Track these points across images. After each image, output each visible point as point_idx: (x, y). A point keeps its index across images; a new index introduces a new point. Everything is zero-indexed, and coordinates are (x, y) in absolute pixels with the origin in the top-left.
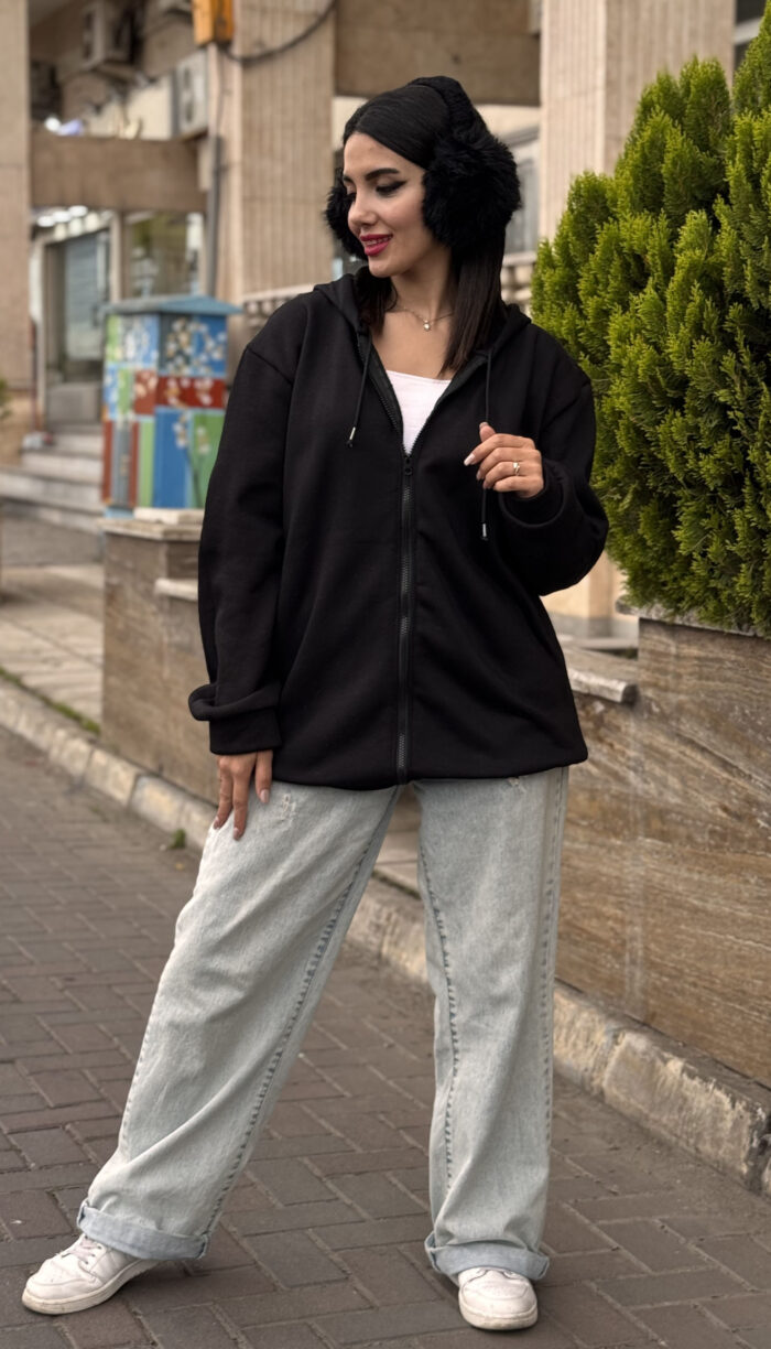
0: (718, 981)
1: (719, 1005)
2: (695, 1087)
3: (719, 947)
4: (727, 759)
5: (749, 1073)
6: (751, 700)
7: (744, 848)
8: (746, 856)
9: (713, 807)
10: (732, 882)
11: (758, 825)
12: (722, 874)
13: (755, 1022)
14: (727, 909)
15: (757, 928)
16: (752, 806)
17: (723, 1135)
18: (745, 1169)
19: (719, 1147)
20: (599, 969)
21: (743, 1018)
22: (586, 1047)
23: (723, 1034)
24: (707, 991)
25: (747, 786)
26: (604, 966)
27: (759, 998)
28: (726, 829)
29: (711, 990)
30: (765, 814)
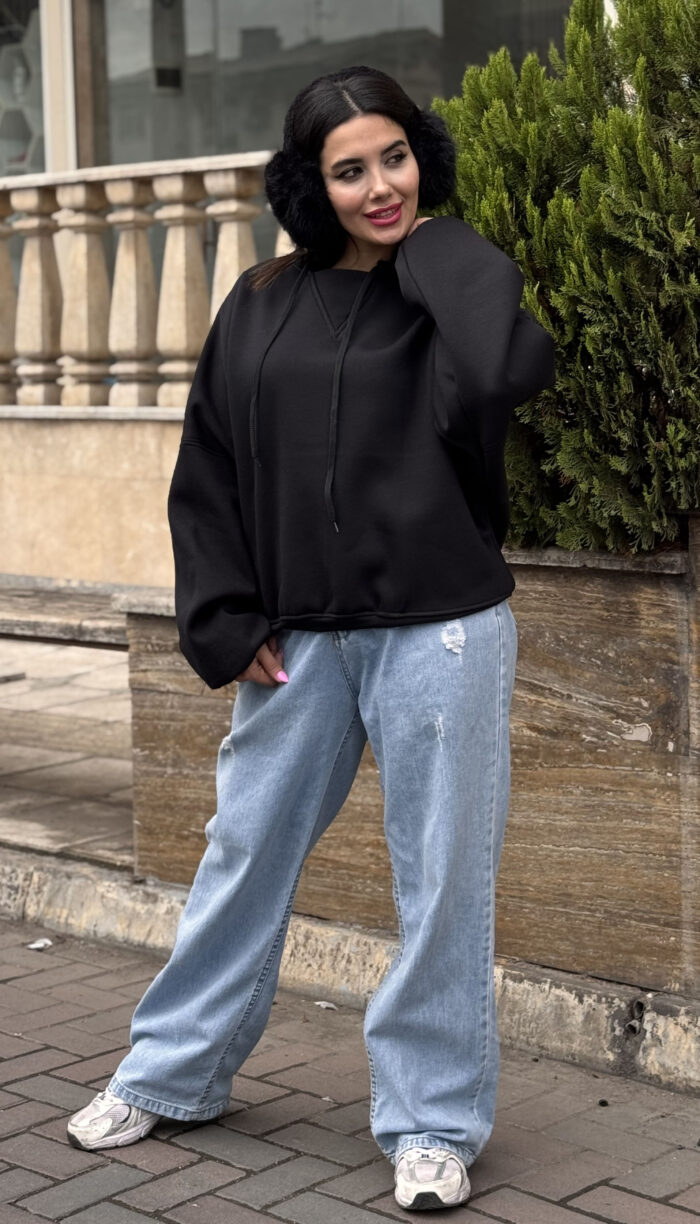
0: (531, 889)
1: (532, 911)
2: (524, 990)
3: (532, 857)
4: (536, 682)
5: (578, 969)
6: (568, 626)
7: (565, 763)
8: (568, 769)
9: (516, 729)
10: (547, 795)
11: (583, 740)
12: (532, 790)
13: (584, 921)
14: (542, 821)
15: (585, 835)
16: (572, 723)
17: (573, 1029)
18: (611, 1057)
19: (571, 1041)
20: (353, 894)
21: (567, 920)
22: (364, 970)
23: (539, 937)
24: (517, 900)
25: (566, 705)
26: (359, 892)
27: (588, 898)
28: (538, 747)
29: (521, 898)
30: (592, 729)
